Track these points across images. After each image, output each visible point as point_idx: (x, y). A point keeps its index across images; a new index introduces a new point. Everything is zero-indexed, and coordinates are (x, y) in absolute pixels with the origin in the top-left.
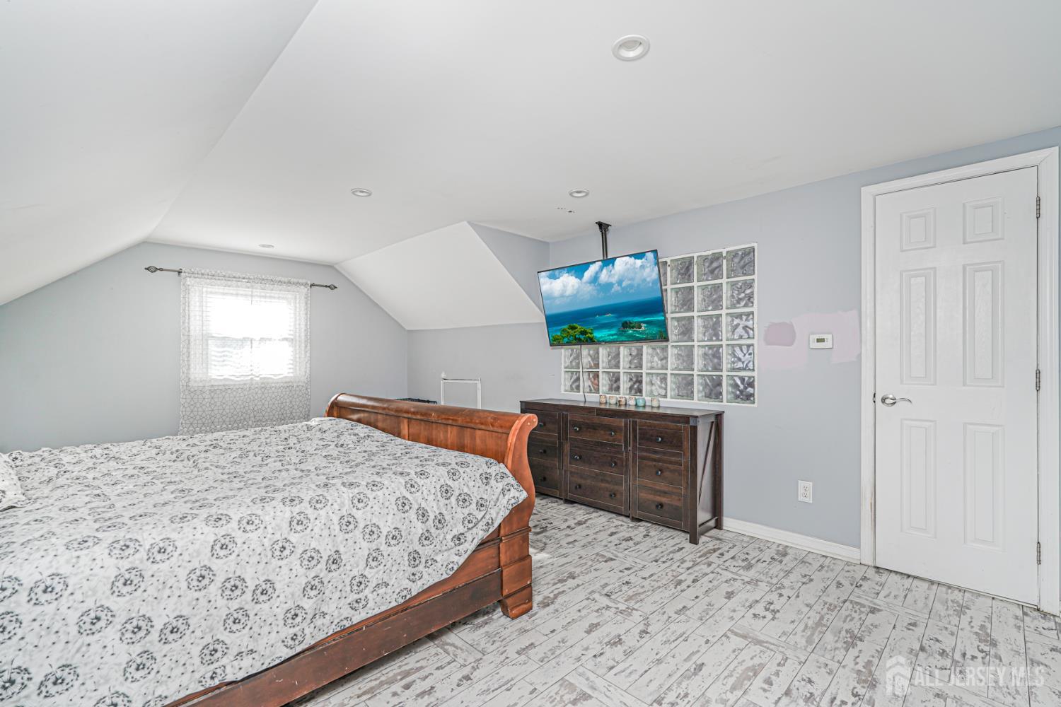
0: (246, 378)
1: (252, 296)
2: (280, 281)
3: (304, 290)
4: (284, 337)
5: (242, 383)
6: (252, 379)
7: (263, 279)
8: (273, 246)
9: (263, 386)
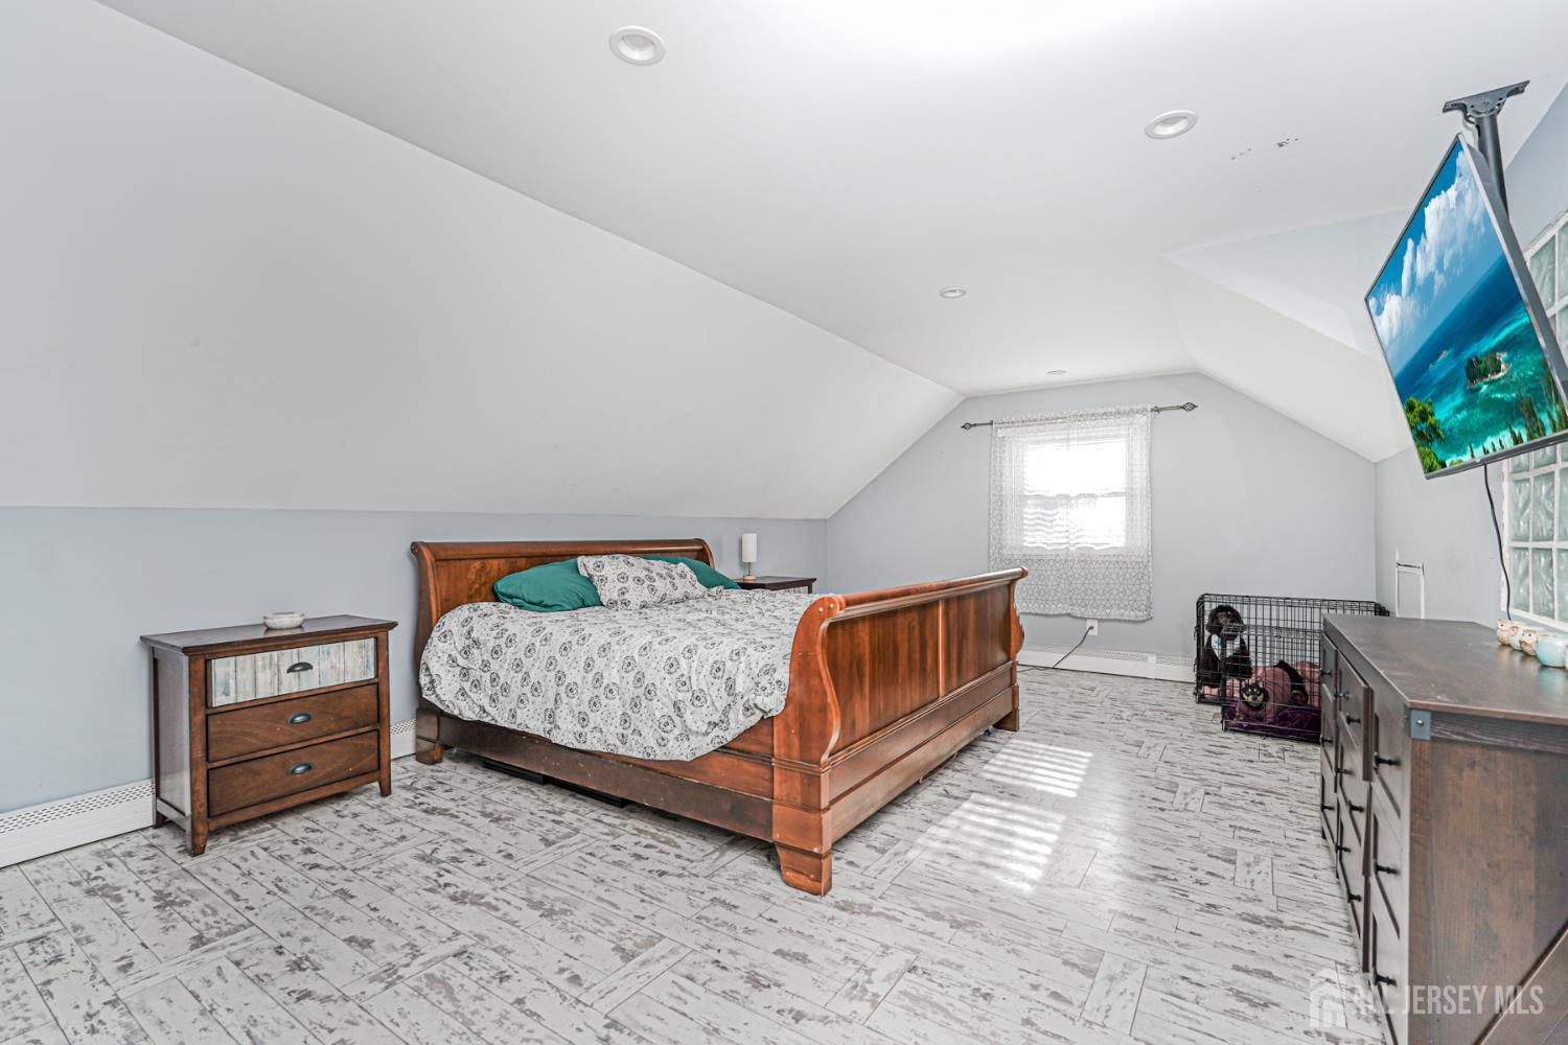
0: (1059, 548)
1: (1068, 440)
2: (1105, 413)
3: (1142, 420)
4: (1110, 491)
5: (1054, 553)
6: (1067, 548)
7: (1081, 416)
8: (1064, 372)
9: (1082, 559)
